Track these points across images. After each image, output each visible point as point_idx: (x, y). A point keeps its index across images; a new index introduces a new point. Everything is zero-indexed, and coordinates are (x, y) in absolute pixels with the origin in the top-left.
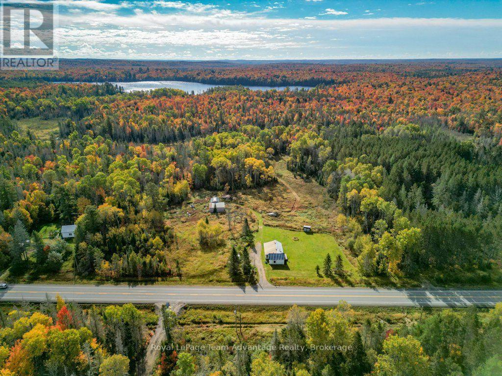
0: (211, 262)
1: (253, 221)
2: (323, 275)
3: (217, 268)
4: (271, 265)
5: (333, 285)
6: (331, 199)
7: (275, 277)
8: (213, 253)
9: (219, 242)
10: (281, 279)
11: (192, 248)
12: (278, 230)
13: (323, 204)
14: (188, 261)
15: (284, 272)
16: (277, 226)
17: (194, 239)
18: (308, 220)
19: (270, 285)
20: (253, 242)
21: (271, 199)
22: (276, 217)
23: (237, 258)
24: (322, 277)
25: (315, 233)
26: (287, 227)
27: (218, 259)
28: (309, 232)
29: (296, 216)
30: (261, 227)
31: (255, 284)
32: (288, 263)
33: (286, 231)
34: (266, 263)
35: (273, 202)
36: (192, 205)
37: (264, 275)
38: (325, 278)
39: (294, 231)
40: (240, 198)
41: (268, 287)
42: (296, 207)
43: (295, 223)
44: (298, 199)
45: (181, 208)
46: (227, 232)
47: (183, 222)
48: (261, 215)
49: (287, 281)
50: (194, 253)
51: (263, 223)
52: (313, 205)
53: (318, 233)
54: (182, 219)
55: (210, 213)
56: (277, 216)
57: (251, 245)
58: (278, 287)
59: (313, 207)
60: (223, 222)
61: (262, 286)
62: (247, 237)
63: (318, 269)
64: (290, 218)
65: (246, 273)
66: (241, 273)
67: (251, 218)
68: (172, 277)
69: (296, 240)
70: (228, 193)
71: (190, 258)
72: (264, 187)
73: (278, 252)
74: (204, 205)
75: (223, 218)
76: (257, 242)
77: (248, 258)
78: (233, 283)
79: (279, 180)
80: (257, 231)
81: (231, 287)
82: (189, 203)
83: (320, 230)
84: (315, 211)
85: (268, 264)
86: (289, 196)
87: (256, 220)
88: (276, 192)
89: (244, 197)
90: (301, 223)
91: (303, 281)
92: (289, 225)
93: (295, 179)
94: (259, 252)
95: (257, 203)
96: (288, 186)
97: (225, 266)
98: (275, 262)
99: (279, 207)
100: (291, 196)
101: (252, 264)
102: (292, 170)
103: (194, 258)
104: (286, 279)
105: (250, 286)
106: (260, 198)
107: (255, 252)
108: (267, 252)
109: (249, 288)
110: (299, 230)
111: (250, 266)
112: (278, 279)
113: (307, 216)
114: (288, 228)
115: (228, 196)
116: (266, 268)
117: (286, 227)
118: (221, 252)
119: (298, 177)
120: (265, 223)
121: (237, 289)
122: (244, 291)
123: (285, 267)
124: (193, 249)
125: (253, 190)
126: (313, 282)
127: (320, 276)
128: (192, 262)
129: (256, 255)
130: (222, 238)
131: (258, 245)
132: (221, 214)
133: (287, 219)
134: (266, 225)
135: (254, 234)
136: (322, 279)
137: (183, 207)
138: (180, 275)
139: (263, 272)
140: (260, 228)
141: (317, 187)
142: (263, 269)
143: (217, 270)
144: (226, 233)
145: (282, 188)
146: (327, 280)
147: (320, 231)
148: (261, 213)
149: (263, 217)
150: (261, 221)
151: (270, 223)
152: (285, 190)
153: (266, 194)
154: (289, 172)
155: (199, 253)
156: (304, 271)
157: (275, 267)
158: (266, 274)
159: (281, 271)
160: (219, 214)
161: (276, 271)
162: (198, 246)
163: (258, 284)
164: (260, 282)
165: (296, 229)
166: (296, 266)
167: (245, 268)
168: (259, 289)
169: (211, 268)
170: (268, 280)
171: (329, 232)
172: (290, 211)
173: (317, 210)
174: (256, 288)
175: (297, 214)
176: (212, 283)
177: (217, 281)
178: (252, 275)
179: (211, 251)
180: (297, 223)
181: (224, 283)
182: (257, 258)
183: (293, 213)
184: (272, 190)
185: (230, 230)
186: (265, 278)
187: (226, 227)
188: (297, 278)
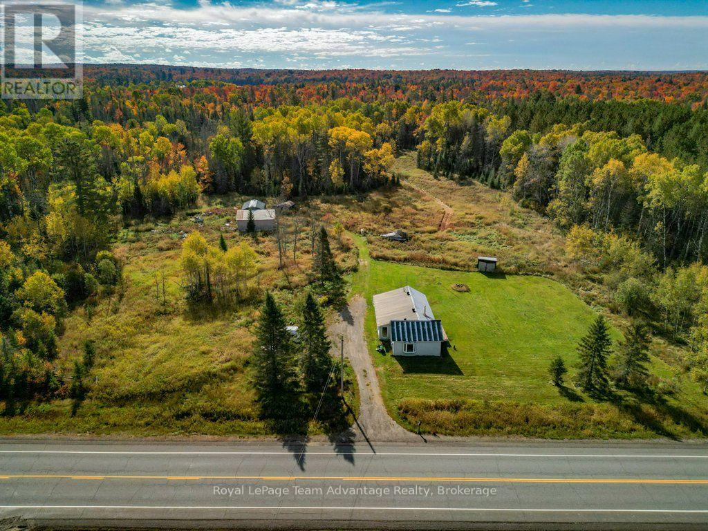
0: (203, 348)
1: (345, 248)
2: (579, 391)
3: (219, 367)
4: (400, 359)
5: (632, 430)
6: (525, 210)
7: (415, 400)
8: (218, 323)
9: (245, 295)
10: (438, 407)
11: (162, 309)
12: (409, 268)
13: (510, 219)
14: (132, 346)
15: (442, 382)
16: (406, 260)
17: (176, 287)
18: (481, 248)
19: (398, 430)
20: (342, 294)
21: (388, 211)
22: (402, 242)
23: (286, 335)
24: (581, 400)
25: (510, 274)
26: (433, 261)
27: (228, 341)
28: (494, 272)
29: (452, 240)
30: (365, 262)
31: (346, 426)
32: (450, 351)
33: (430, 271)
34: (382, 352)
35: (392, 215)
36: (199, 217)
37: (376, 391)
38: (591, 403)
39: (451, 270)
40: (316, 208)
41: (391, 442)
42: (447, 223)
43: (451, 253)
44: (450, 211)
45: (168, 222)
46: (273, 271)
47: (161, 250)
48: (364, 239)
49: (460, 414)
50: (159, 323)
51: (370, 254)
52: (488, 221)
53: (517, 274)
54: (161, 244)
55: (237, 233)
56: (404, 239)
57: (338, 302)
58: (430, 437)
59: (488, 225)
60: (266, 251)
61: (370, 433)
62: (327, 284)
63: (559, 369)
64: (437, 244)
65: (313, 387)
66: (296, 384)
67: (340, 242)
68: (48, 401)
69: (462, 289)
70: (289, 199)
71: (141, 338)
72: (371, 192)
73: (419, 317)
74: (228, 217)
75: (268, 243)
76: (353, 295)
77: (321, 334)
78: (260, 425)
79: (403, 183)
80: (355, 270)
81: (252, 439)
82: (192, 215)
83: (520, 267)
84: (493, 231)
85: (389, 355)
86: (427, 206)
87: (351, 246)
88: (398, 199)
89: (324, 206)
90: (468, 253)
91: (517, 415)
92: (438, 256)
93: (435, 181)
94: (360, 321)
95: (356, 216)
96: (422, 191)
97: (247, 363)
98: (410, 348)
99: (407, 223)
100: (433, 206)
101: (334, 353)
102: (428, 169)
103: (155, 336)
104: (456, 408)
105: (324, 437)
106: (365, 210)
107: (350, 320)
108: (383, 318)
109: (319, 447)
110: (466, 268)
111: (327, 361)
112: (428, 408)
113: (478, 240)
114: (434, 265)
115: (289, 203)
116: (381, 369)
117: (432, 263)
118: (243, 320)
119: (441, 178)
120: (374, 254)
121: (275, 452)
122: (301, 460)
123: (443, 363)
124: (164, 312)
125: (347, 197)
126: (554, 416)
127: (574, 397)
128: (142, 348)
129: (350, 328)
130: (255, 285)
131: (356, 304)
132: (266, 234)
133: (430, 245)
134: (377, 258)
135: (345, 277)
136: (583, 405)
137: (175, 222)
138: (79, 394)
139: (373, 379)
140: (361, 264)
141: (486, 191)
142: (371, 372)
143: (215, 375)
144: (270, 273)
145: (409, 194)
146: (604, 411)
147: (523, 270)
148: (365, 234)
149: (370, 242)
150: (364, 250)
151: (388, 253)
152: (419, 196)
153: (377, 203)
154: (421, 171)
155: (177, 322)
156: (509, 376)
157: (413, 364)
158: (382, 388)
159: (432, 376)
160: (259, 234)
161: (414, 377)
162: (182, 305)
163: (354, 429)
164: (361, 418)
165: (456, 264)
166: (480, 361)
167: (311, 369)
168: (360, 451)
169: (198, 366)
170: (390, 412)
171: (547, 273)
172: (435, 232)
173: (499, 230)
174: (345, 445)
175: (454, 237)
176: (186, 422)
177: (207, 415)
178: (334, 391)
179: (215, 318)
180: (457, 254)
181: (228, 423)
182: (353, 337)
183: (441, 234)
184: (389, 197)
185: (281, 268)
186: (378, 402)
187: (273, 261)
188: (493, 403)
